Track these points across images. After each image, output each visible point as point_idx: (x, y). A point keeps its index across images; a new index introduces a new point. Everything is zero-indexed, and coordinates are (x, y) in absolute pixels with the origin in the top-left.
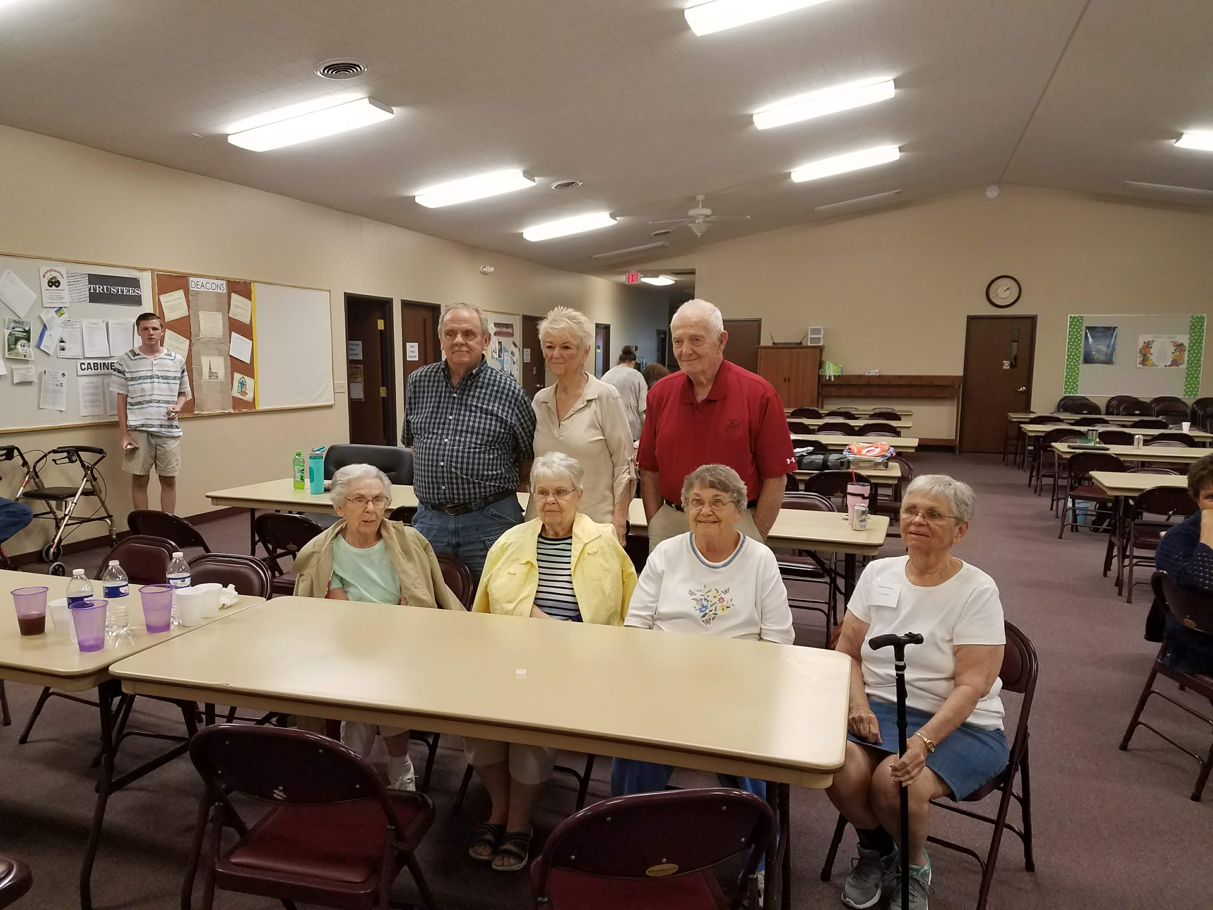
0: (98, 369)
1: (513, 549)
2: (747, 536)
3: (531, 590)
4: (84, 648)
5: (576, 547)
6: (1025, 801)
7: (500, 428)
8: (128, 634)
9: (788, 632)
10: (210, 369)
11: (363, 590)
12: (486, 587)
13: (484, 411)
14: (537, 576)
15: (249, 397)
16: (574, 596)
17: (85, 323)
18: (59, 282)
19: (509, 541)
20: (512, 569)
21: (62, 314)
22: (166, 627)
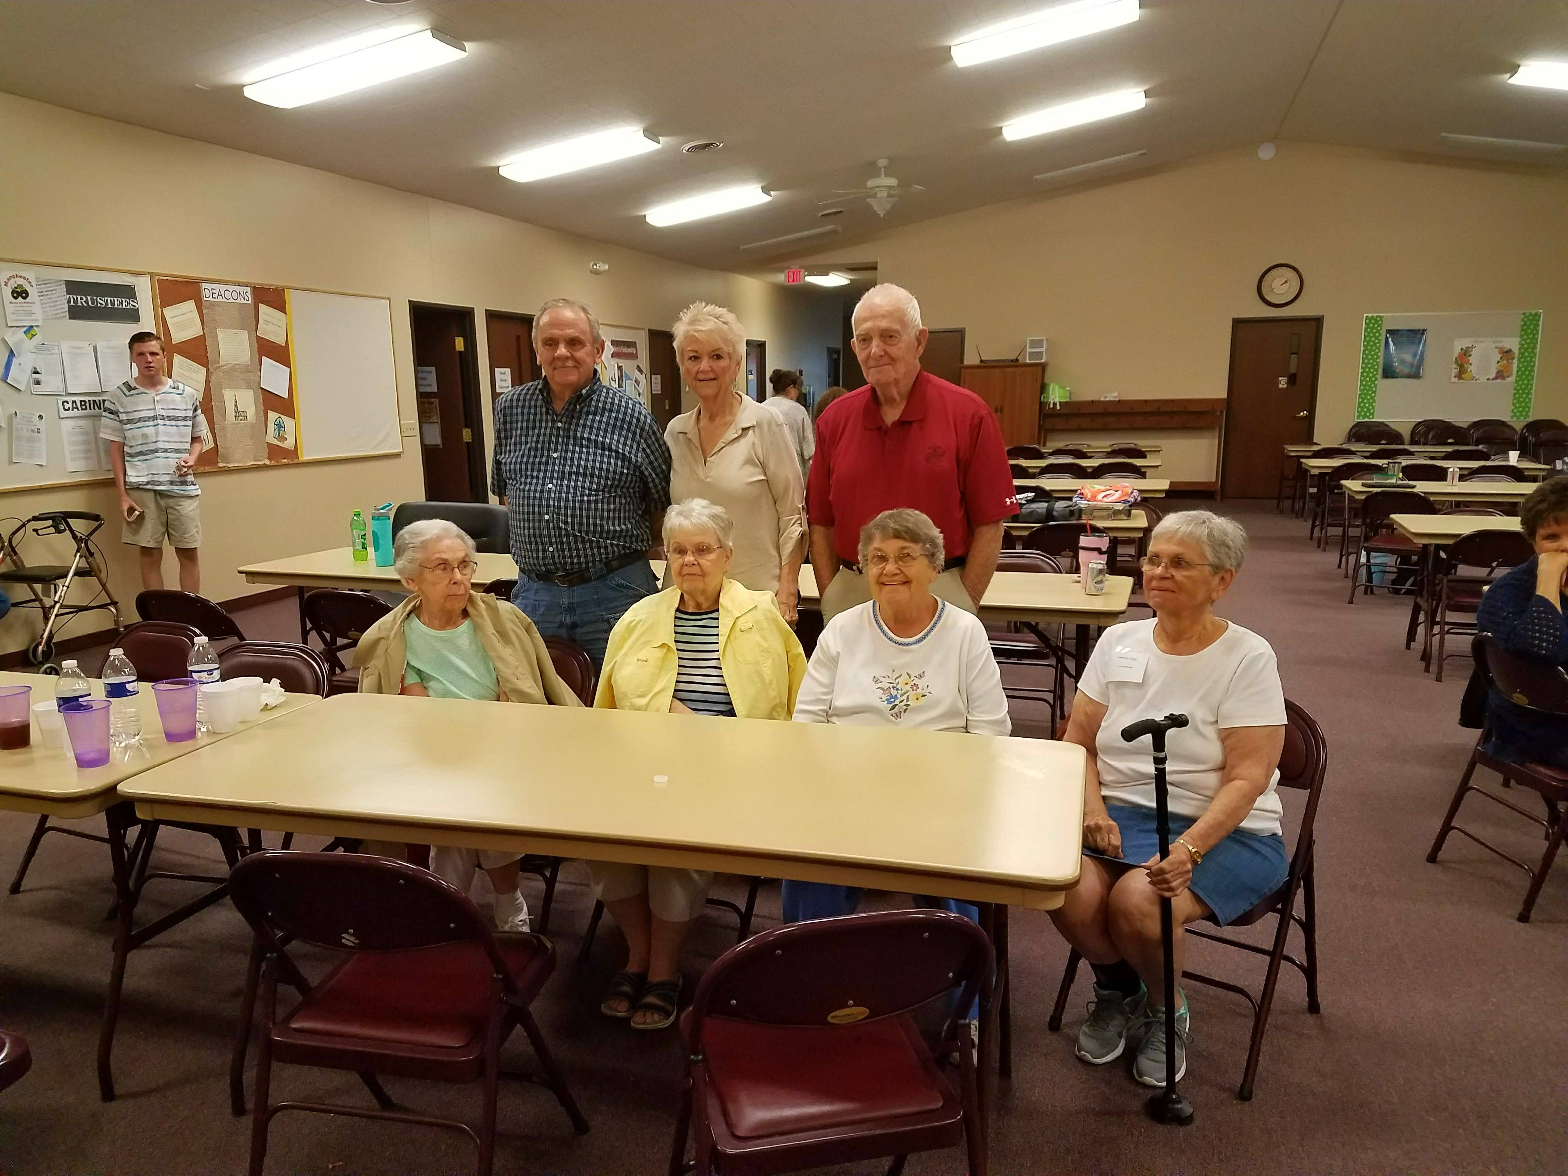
0: (86, 409)
1: (644, 628)
2: (947, 603)
3: (668, 680)
4: (83, 763)
5: (725, 622)
6: (1308, 927)
7: (622, 467)
8: (141, 744)
9: (1002, 722)
10: (236, 406)
11: (448, 685)
12: (610, 678)
13: (599, 445)
14: (676, 662)
15: (289, 444)
16: (725, 685)
17: (65, 347)
18: (26, 292)
19: (638, 618)
20: (642, 655)
21: (33, 335)
22: (191, 734)
